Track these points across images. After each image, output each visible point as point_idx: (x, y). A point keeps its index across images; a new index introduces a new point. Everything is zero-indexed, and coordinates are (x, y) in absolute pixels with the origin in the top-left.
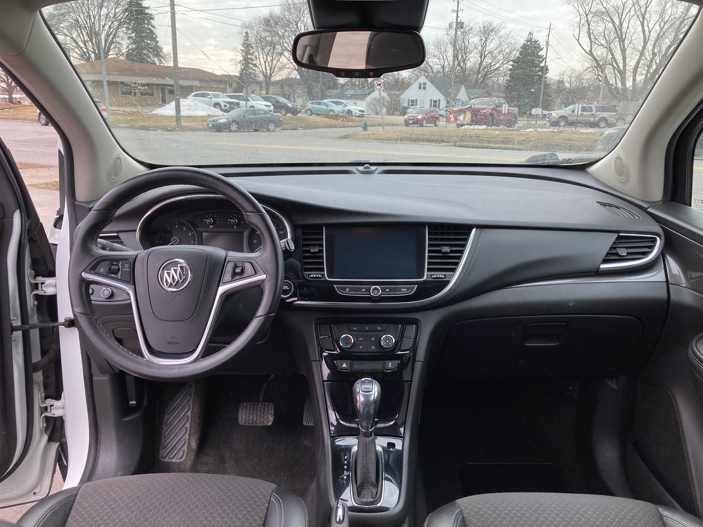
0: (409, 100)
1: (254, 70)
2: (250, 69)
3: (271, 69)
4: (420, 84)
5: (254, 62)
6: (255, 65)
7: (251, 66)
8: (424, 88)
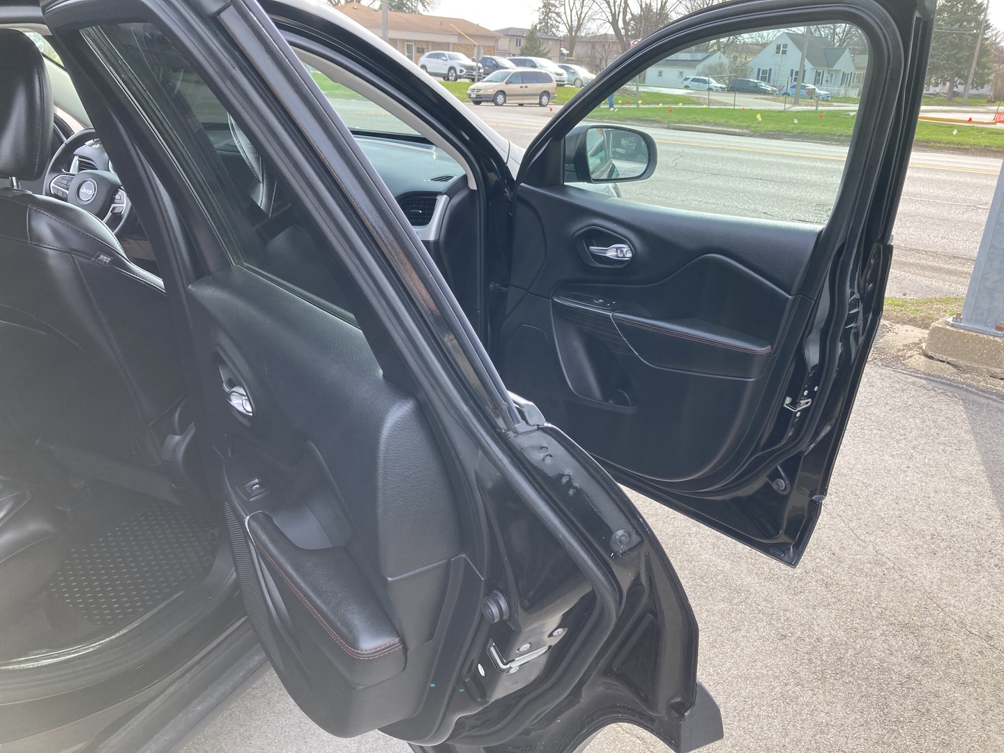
0: (759, 70)
1: (557, 21)
2: (551, 20)
3: (579, 19)
4: (778, 48)
5: (557, 11)
6: (558, 14)
7: (554, 15)
8: (784, 52)
